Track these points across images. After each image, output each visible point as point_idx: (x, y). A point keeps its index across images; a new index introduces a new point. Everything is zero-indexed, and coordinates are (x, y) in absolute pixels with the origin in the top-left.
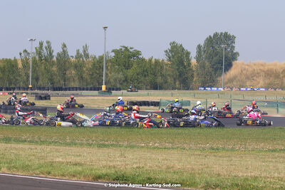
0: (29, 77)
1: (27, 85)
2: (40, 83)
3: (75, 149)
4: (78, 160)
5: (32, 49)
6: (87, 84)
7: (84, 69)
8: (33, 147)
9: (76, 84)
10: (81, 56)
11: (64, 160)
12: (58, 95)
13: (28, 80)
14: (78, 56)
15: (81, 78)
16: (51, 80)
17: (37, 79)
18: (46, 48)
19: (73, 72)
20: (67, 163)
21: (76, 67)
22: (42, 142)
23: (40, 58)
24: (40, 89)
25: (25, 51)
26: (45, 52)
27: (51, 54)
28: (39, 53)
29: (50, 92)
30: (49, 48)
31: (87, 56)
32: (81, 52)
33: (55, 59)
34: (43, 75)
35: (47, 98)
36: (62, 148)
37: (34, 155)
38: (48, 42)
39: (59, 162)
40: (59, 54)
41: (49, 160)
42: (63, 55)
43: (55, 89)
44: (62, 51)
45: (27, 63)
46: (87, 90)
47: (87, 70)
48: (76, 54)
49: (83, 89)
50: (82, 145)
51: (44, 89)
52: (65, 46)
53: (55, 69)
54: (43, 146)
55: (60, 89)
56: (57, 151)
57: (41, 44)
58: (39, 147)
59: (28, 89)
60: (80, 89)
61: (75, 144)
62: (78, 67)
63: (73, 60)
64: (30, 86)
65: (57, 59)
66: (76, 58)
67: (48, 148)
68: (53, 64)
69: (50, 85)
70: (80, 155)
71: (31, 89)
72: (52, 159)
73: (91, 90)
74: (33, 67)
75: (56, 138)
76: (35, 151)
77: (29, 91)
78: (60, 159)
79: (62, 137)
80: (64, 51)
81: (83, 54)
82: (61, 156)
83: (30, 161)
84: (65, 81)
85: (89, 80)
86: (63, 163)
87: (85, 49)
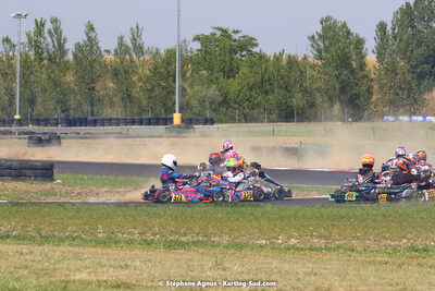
0: (12, 96)
1: (11, 114)
2: (39, 108)
3: (116, 253)
4: (122, 275)
5: (20, 34)
6: (142, 110)
7: (135, 79)
8: (24, 248)
9: (117, 112)
10: (127, 51)
11: (93, 277)
12: (78, 136)
13: (12, 103)
14: (122, 50)
15: (128, 98)
17: (32, 101)
18: (50, 32)
19: (111, 85)
20: (99, 284)
21: (116, 73)
22: (45, 239)
23: (38, 54)
24: (38, 122)
25: (7, 40)
26: (48, 42)
27: (61, 46)
28: (35, 44)
29: (59, 130)
30: (57, 32)
31: (139, 49)
32: (128, 41)
33: (70, 57)
34: (44, 91)
35: (55, 139)
36: (87, 251)
37: (26, 267)
38: (54, 21)
39: (82, 282)
40: (79, 47)
41: (58, 277)
42: (89, 48)
43: (71, 123)
44: (86, 38)
45: (11, 66)
46: (141, 123)
47: (140, 79)
49: (133, 122)
50: (130, 243)
51: (46, 122)
52: (91, 28)
53: (70, 78)
54: (46, 248)
55: (83, 122)
56: (77, 256)
57: (40, 26)
58: (38, 249)
59: (11, 122)
60: (126, 122)
61: (116, 242)
62: (121, 73)
63: (109, 58)
64: (17, 117)
65: (75, 56)
66: (116, 54)
67: (57, 251)
68: (65, 67)
69: (59, 114)
70: (127, 266)
71: (19, 122)
72: (67, 276)
73: (150, 124)
74: (23, 75)
75: (74, 228)
76: (28, 257)
77: (14, 128)
78: (84, 276)
79: (87, 227)
80: (90, 39)
81: (130, 45)
82: (86, 268)
83: (18, 279)
84: (92, 104)
85: (145, 103)
86: (90, 283)
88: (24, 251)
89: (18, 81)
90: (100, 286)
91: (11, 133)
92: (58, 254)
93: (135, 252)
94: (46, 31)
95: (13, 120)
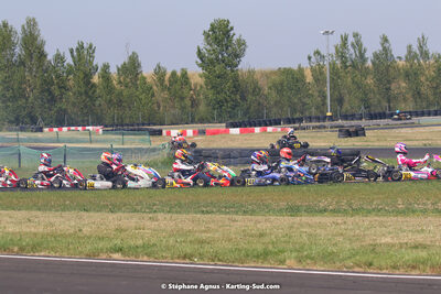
0: (325, 97)
1: (323, 113)
2: (346, 106)
3: (413, 220)
4: (419, 238)
5: (329, 48)
6: (429, 105)
7: (423, 79)
8: (340, 220)
9: (410, 107)
10: (415, 56)
11: (396, 241)
12: (378, 127)
13: (324, 104)
14: (411, 56)
15: (418, 94)
16: (366, 102)
17: (340, 101)
18: (353, 45)
19: (404, 85)
20: (401, 246)
21: (407, 75)
22: (356, 211)
23: (344, 63)
24: (345, 117)
25: (317, 53)
26: (351, 53)
27: (362, 56)
28: (341, 54)
29: (363, 123)
30: (358, 44)
31: (425, 55)
32: (415, 48)
33: (369, 64)
34: (350, 93)
35: (359, 132)
36: (391, 220)
37: (342, 234)
38: (356, 35)
39: (388, 245)
40: (376, 56)
41: (368, 241)
42: (384, 55)
43: (372, 117)
44: (381, 49)
45: (322, 73)
46: (429, 114)
47: (427, 80)
48: (406, 53)
49: (423, 114)
50: (424, 212)
51: (353, 117)
52: (385, 40)
53: (370, 81)
54: (357, 218)
55: (382, 116)
56: (382, 225)
57: (345, 39)
58: (350, 220)
59: (325, 118)
60: (417, 114)
61: (413, 212)
62: (411, 75)
63: (401, 63)
64: (329, 114)
65: (373, 63)
66: (407, 60)
67: (367, 221)
68: (366, 72)
69: (363, 110)
70: (423, 230)
71: (331, 118)
72: (374, 240)
73: (436, 115)
74: (332, 80)
75: (379, 202)
76: (343, 226)
77: (327, 123)
78: (388, 240)
79: (389, 201)
80: (384, 49)
81: (418, 52)
82: (390, 233)
83: (335, 244)
84: (389, 101)
85: (431, 98)
86: (393, 245)
87: (422, 43)
88: (340, 221)
89: (328, 85)
90: (401, 247)
91: (325, 127)
92: (366, 223)
93: (429, 218)
94: (349, 43)
95: (326, 117)
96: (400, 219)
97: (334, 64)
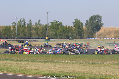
0: (15, 33)
1: (15, 37)
2: (20, 36)
3: (35, 64)
4: (36, 68)
5: (17, 22)
6: (40, 36)
7: (39, 30)
8: (17, 62)
9: (35, 37)
10: (37, 25)
11: (30, 68)
13: (15, 35)
15: (37, 34)
16: (25, 34)
17: (19, 34)
19: (34, 31)
20: (32, 69)
21: (35, 29)
22: (21, 61)
23: (20, 25)
24: (20, 38)
25: (14, 23)
26: (22, 23)
27: (25, 24)
28: (20, 23)
29: (24, 40)
30: (24, 21)
31: (40, 25)
32: (37, 23)
33: (26, 26)
34: (21, 33)
35: (23, 42)
36: (29, 63)
37: (18, 66)
38: (23, 19)
39: (28, 69)
40: (28, 24)
41: (24, 68)
42: (30, 24)
43: (26, 38)
45: (15, 28)
46: (40, 39)
48: (35, 24)
49: (38, 39)
50: (38, 61)
51: (22, 38)
52: (30, 20)
53: (26, 30)
54: (21, 62)
55: (29, 38)
56: (27, 64)
57: (21, 20)
58: (20, 62)
60: (37, 38)
61: (35, 61)
63: (34, 26)
64: (16, 37)
65: (27, 26)
66: (35, 25)
68: (25, 28)
69: (24, 37)
70: (37, 66)
73: (41, 39)
74: (17, 29)
75: (27, 59)
76: (18, 64)
77: (16, 39)
78: (29, 68)
79: (29, 58)
80: (30, 22)
82: (29, 66)
83: (16, 68)
84: (30, 35)
86: (30, 69)
87: (39, 22)
89: (16, 30)
91: (15, 40)
92: (24, 63)
93: (39, 63)
94: (22, 21)
96: (32, 63)
97: (18, 25)
